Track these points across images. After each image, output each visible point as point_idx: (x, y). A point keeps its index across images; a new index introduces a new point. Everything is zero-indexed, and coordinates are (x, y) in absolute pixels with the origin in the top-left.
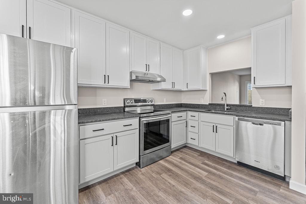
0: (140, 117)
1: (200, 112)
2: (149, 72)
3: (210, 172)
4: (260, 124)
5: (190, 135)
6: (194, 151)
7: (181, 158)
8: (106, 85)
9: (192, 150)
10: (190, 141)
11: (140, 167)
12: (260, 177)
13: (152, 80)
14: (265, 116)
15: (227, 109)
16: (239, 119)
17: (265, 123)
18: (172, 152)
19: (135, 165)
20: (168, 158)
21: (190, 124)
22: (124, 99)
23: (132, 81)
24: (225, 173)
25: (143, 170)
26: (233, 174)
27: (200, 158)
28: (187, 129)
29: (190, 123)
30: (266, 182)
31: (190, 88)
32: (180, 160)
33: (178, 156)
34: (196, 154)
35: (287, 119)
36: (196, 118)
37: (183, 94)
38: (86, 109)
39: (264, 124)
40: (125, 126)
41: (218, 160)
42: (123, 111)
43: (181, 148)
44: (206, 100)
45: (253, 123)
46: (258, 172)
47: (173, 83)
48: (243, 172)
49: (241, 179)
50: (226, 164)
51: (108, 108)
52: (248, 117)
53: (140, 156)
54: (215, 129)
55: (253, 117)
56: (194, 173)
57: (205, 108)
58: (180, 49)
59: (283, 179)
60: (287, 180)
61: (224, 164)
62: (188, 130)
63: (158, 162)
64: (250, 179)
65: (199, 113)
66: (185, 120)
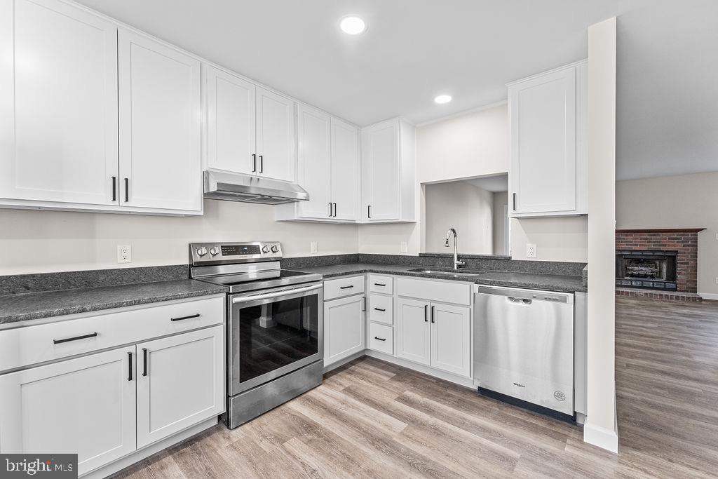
0: (228, 294)
1: (397, 274)
2: (262, 175)
3: (412, 421)
4: (525, 301)
5: (374, 331)
6: (383, 368)
7: (348, 391)
8: (121, 205)
9: (377, 366)
10: (373, 345)
11: (228, 426)
12: (524, 422)
13: (271, 197)
14: (536, 282)
15: (459, 266)
16: (481, 290)
17: (534, 297)
18: (325, 376)
19: (215, 422)
20: (312, 394)
21: (372, 304)
22: (190, 245)
23: (208, 196)
24: (448, 419)
25: (237, 434)
26: (466, 419)
27: (396, 384)
28: (365, 315)
29: (374, 302)
30: (536, 433)
31: (377, 216)
32: (343, 396)
33: (341, 384)
34: (385, 376)
35: (580, 288)
36: (388, 289)
37: (361, 231)
38: (53, 275)
39: (533, 300)
40: (174, 320)
41: (436, 387)
42: (186, 277)
43: (352, 363)
44: (412, 246)
45: (511, 298)
46: (522, 409)
47: (333, 207)
48: (490, 412)
49: (483, 430)
50: (453, 396)
51: (134, 269)
52: (500, 284)
53: (228, 397)
54: (430, 314)
55: (511, 285)
56: (373, 427)
57: (410, 265)
58: (353, 124)
59: (572, 421)
60: (579, 421)
61: (449, 395)
62: (368, 319)
63: (283, 407)
64: (503, 427)
65: (394, 276)
66: (361, 293)
